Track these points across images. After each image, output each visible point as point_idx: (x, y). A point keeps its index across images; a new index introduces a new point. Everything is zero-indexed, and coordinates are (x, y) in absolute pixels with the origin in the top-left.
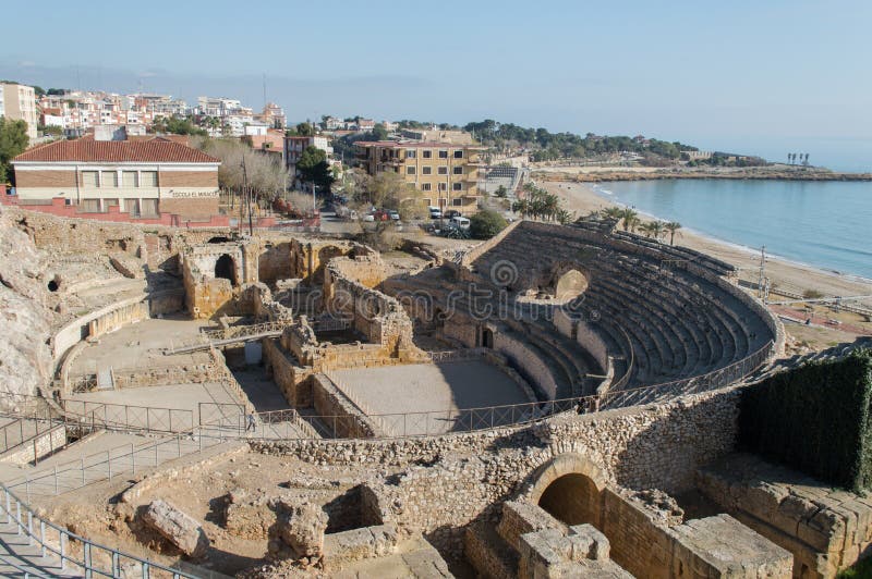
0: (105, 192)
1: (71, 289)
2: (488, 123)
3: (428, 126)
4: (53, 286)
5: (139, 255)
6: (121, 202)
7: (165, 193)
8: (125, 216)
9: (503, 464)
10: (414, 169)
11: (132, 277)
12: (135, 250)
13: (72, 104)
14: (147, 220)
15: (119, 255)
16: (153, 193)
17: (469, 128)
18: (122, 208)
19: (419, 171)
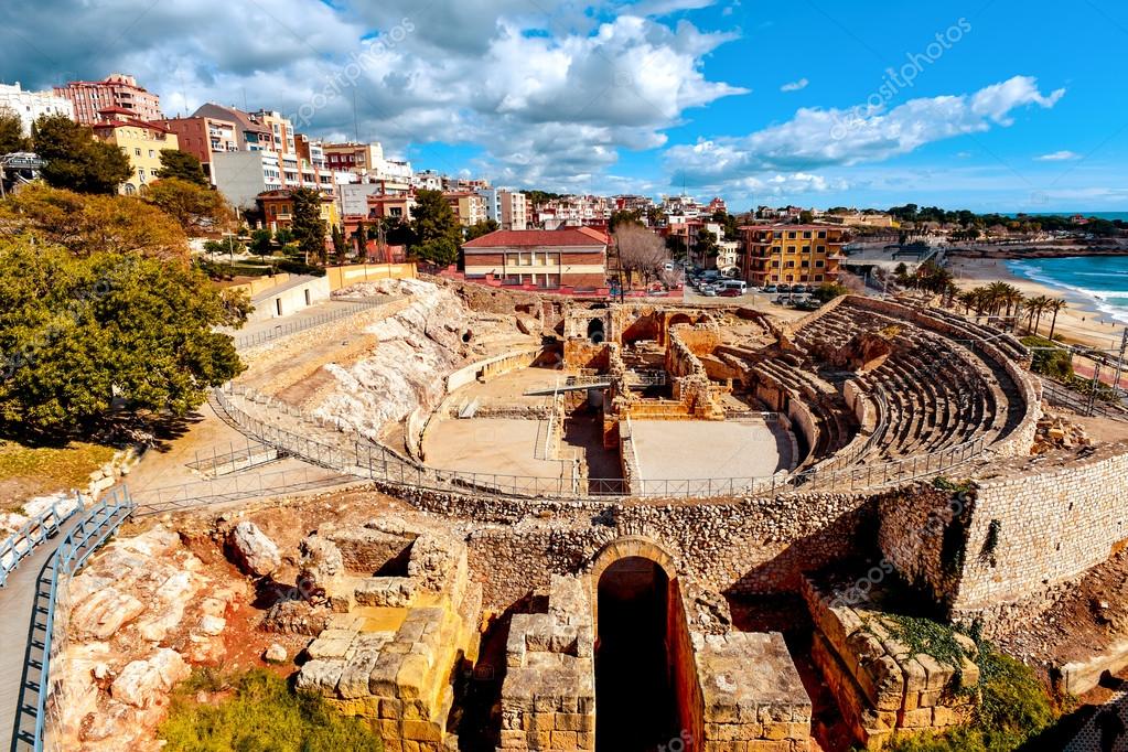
0: (521, 270)
1: (479, 341)
2: (911, 208)
3: (851, 212)
4: (467, 337)
5: (537, 317)
6: (534, 277)
7: (564, 270)
8: (533, 288)
9: (568, 537)
10: (779, 248)
11: (528, 333)
12: (536, 313)
13: (566, 205)
14: (550, 290)
15: (523, 318)
16: (555, 270)
17: (892, 212)
18: (534, 282)
19: (784, 251)
